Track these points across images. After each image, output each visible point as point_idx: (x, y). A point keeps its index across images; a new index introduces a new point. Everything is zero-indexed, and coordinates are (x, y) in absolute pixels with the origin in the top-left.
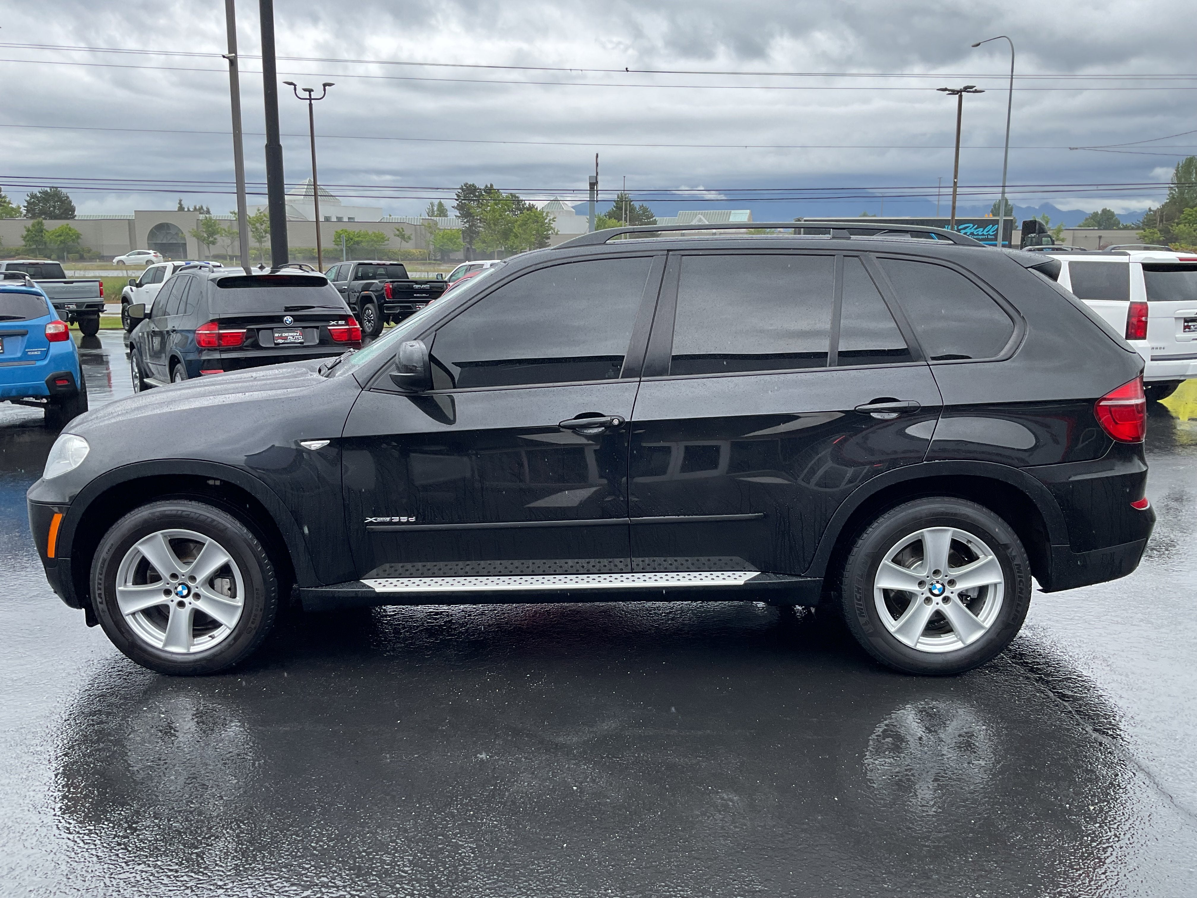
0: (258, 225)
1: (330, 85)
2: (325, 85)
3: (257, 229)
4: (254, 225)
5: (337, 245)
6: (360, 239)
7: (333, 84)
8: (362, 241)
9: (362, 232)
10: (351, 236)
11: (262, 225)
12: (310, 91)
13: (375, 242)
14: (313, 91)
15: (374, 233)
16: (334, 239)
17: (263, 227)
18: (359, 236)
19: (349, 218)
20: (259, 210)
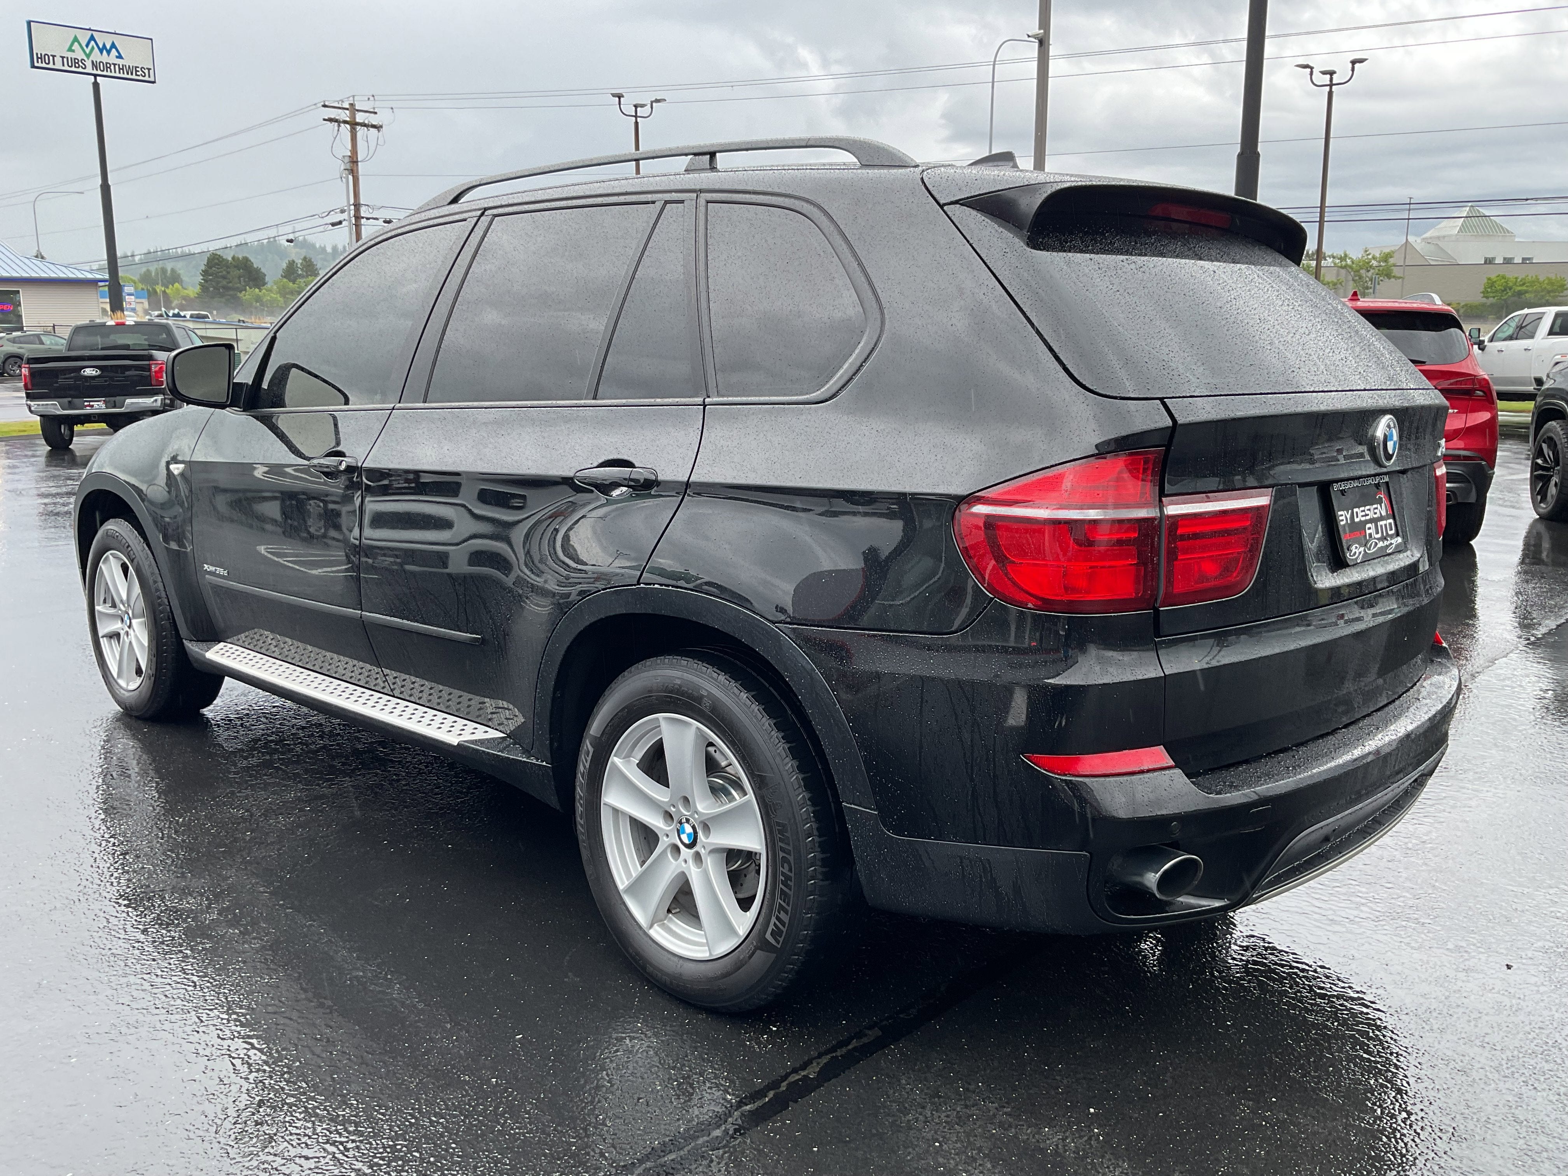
0: (1363, 272)
1: (1361, 61)
2: (1354, 62)
3: (1361, 277)
4: (1358, 271)
5: (1487, 298)
6: (1524, 288)
7: (1366, 60)
8: (1526, 292)
9: (1530, 277)
10: (1510, 284)
11: (1368, 271)
12: (1331, 73)
13: (1549, 292)
14: (1334, 72)
15: (1548, 278)
16: (1482, 290)
17: (1370, 274)
18: (1524, 284)
19: (1524, 259)
20: (1366, 251)
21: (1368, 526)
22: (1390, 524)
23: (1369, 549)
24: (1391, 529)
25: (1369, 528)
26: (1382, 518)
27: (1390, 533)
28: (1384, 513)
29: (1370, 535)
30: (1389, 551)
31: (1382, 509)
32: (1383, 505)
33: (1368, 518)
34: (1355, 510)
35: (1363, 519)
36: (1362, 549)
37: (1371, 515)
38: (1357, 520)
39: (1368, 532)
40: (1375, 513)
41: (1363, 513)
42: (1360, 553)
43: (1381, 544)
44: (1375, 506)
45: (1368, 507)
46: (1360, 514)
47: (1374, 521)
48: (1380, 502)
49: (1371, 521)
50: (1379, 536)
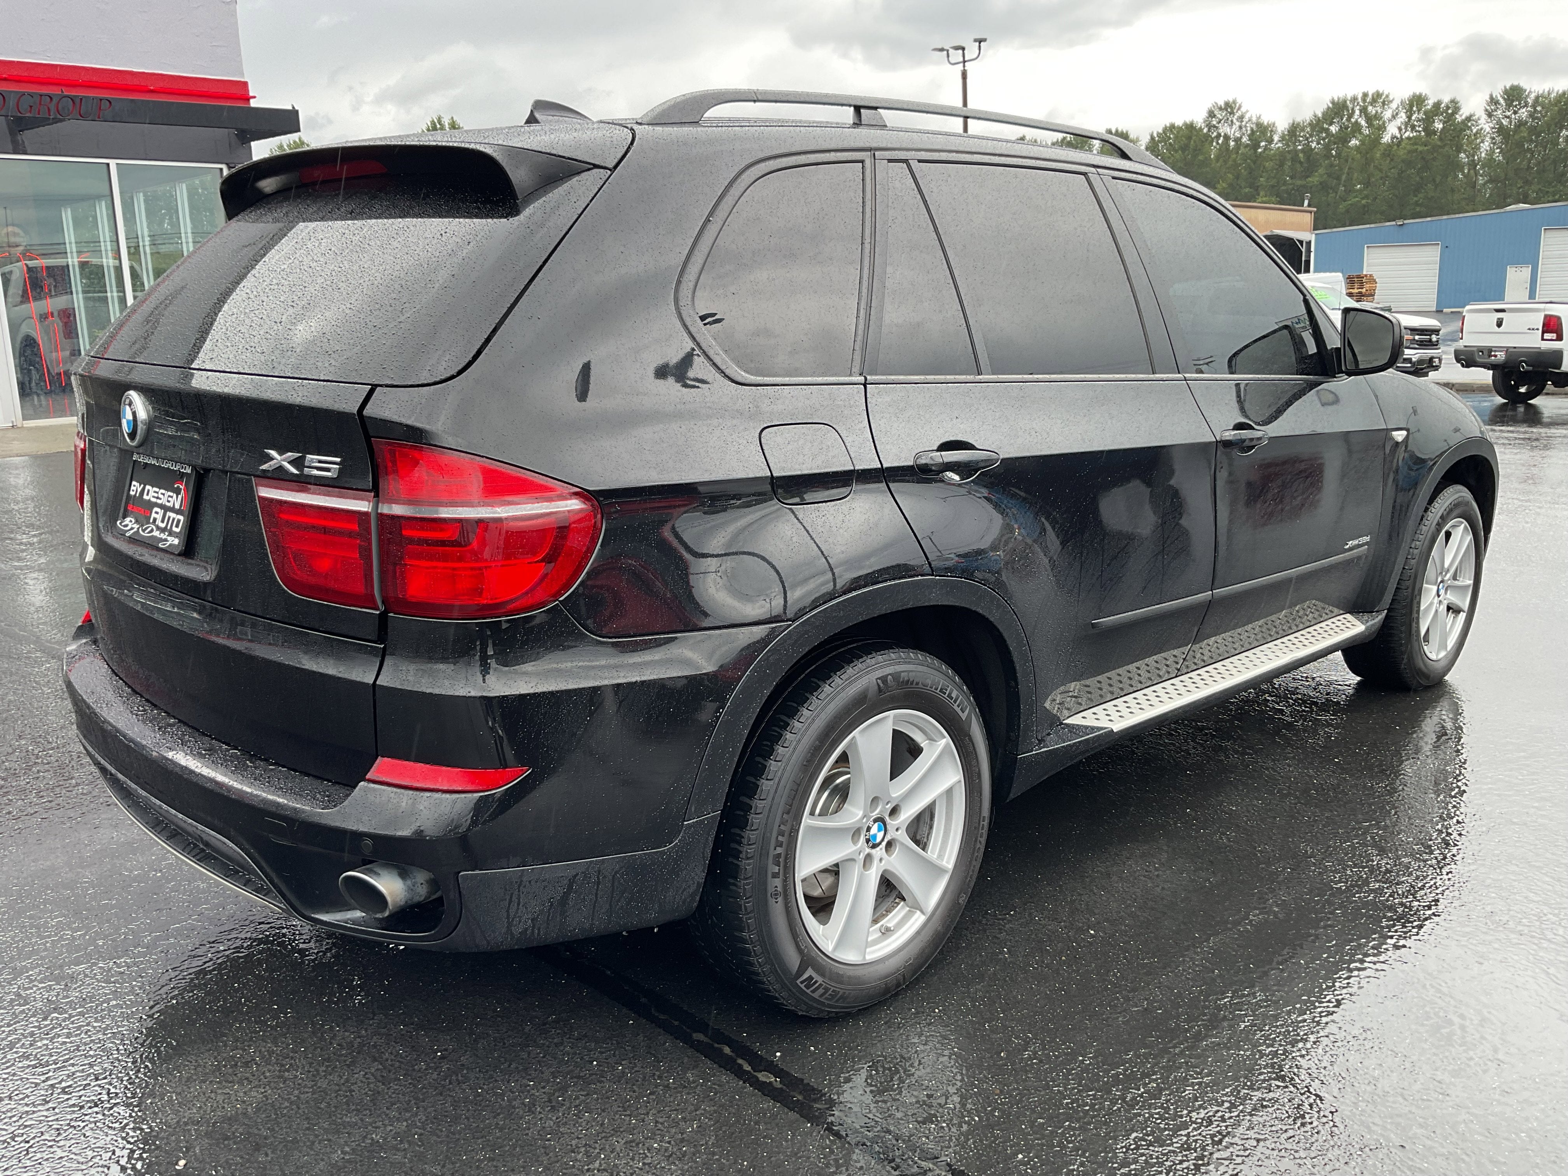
21: (156, 509)
22: (179, 521)
23: (144, 531)
24: (177, 526)
25: (157, 513)
26: (172, 509)
27: (174, 529)
28: (177, 506)
29: (155, 520)
30: (160, 545)
31: (176, 501)
32: (180, 497)
33: (159, 501)
34: (148, 487)
35: (154, 500)
36: (136, 526)
37: (163, 501)
38: (145, 497)
39: (154, 515)
40: (169, 501)
41: (156, 495)
42: (132, 529)
43: (156, 533)
44: (171, 494)
45: (163, 491)
46: (152, 494)
47: (166, 509)
48: (177, 492)
49: (161, 506)
50: (163, 525)
